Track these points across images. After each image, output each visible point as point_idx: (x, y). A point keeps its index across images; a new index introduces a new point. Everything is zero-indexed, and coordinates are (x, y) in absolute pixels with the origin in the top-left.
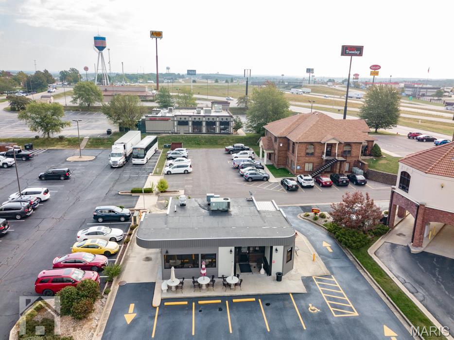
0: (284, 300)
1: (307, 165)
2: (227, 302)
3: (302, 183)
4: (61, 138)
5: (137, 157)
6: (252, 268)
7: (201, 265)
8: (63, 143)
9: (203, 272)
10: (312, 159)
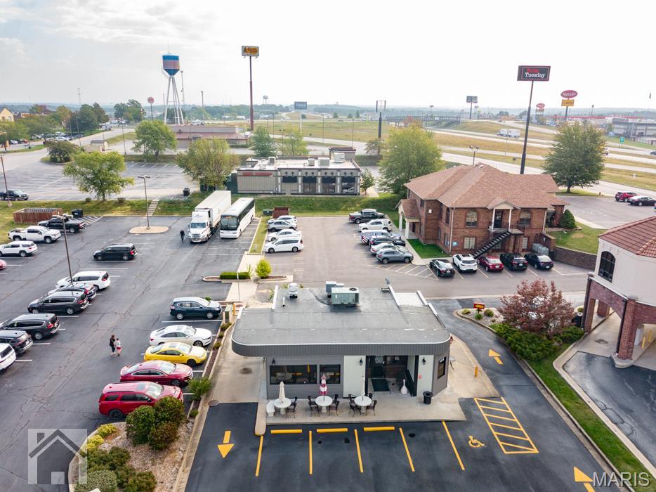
0: (434, 430)
1: (467, 240)
2: (356, 431)
3: (460, 266)
4: (121, 202)
5: (227, 229)
6: (390, 386)
7: (321, 381)
8: (123, 208)
9: (324, 389)
10: (475, 232)
